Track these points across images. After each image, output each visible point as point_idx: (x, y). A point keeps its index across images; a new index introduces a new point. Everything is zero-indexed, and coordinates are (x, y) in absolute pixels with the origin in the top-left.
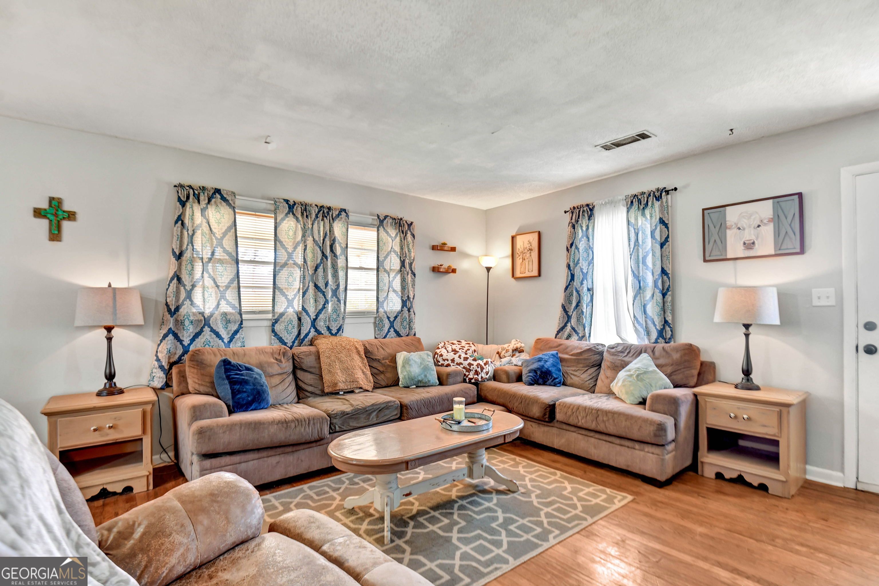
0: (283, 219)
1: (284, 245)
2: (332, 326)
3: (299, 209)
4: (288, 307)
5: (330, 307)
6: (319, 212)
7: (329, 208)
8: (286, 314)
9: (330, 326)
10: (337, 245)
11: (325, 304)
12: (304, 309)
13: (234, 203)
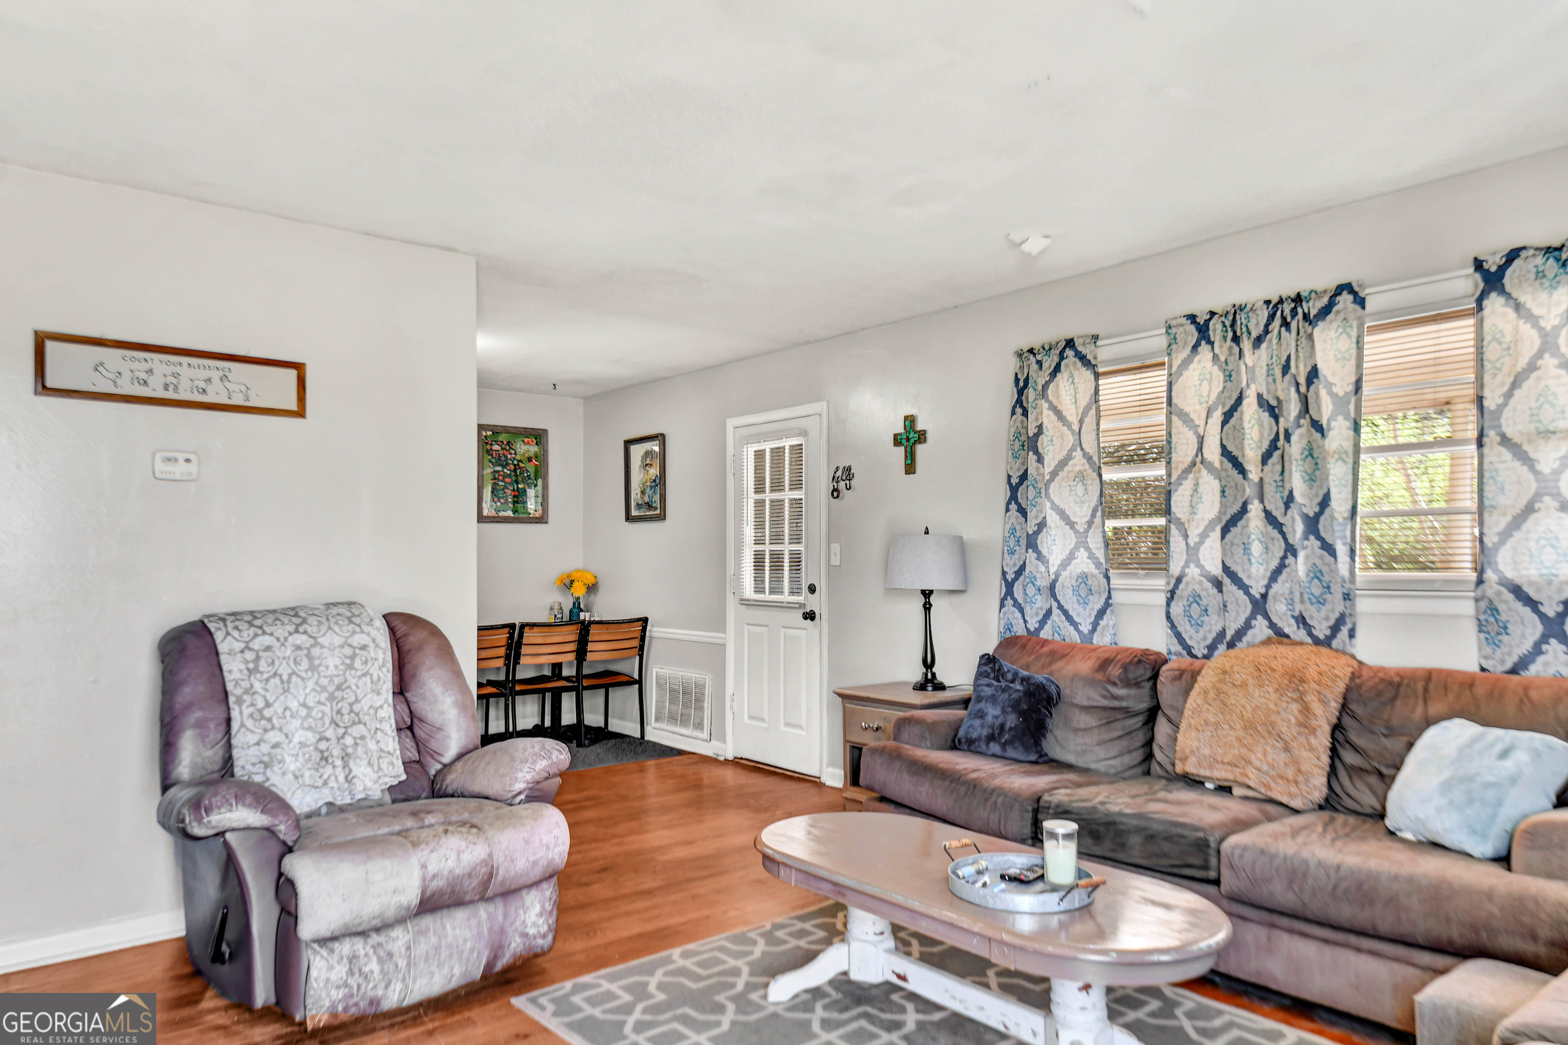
0: (1186, 363)
1: (1192, 421)
2: (1311, 617)
3: (1219, 327)
4: (1186, 565)
5: (1301, 566)
6: (1272, 317)
7: (1298, 299)
8: (1184, 581)
9: (1306, 615)
10: (1323, 392)
11: (1284, 557)
12: (1226, 569)
13: (1095, 358)
